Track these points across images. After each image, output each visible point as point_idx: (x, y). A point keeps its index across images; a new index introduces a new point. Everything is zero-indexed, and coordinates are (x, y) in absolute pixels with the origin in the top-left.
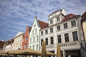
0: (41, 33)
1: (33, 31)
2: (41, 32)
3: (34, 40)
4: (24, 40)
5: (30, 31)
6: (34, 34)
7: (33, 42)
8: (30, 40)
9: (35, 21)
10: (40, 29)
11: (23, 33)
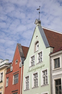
0: (53, 61)
1: (32, 58)
2: (53, 59)
3: (36, 80)
4: (10, 82)
5: (24, 57)
6: (36, 66)
7: (33, 86)
8: (25, 80)
9: (38, 32)
10: (51, 53)
11: (5, 62)
